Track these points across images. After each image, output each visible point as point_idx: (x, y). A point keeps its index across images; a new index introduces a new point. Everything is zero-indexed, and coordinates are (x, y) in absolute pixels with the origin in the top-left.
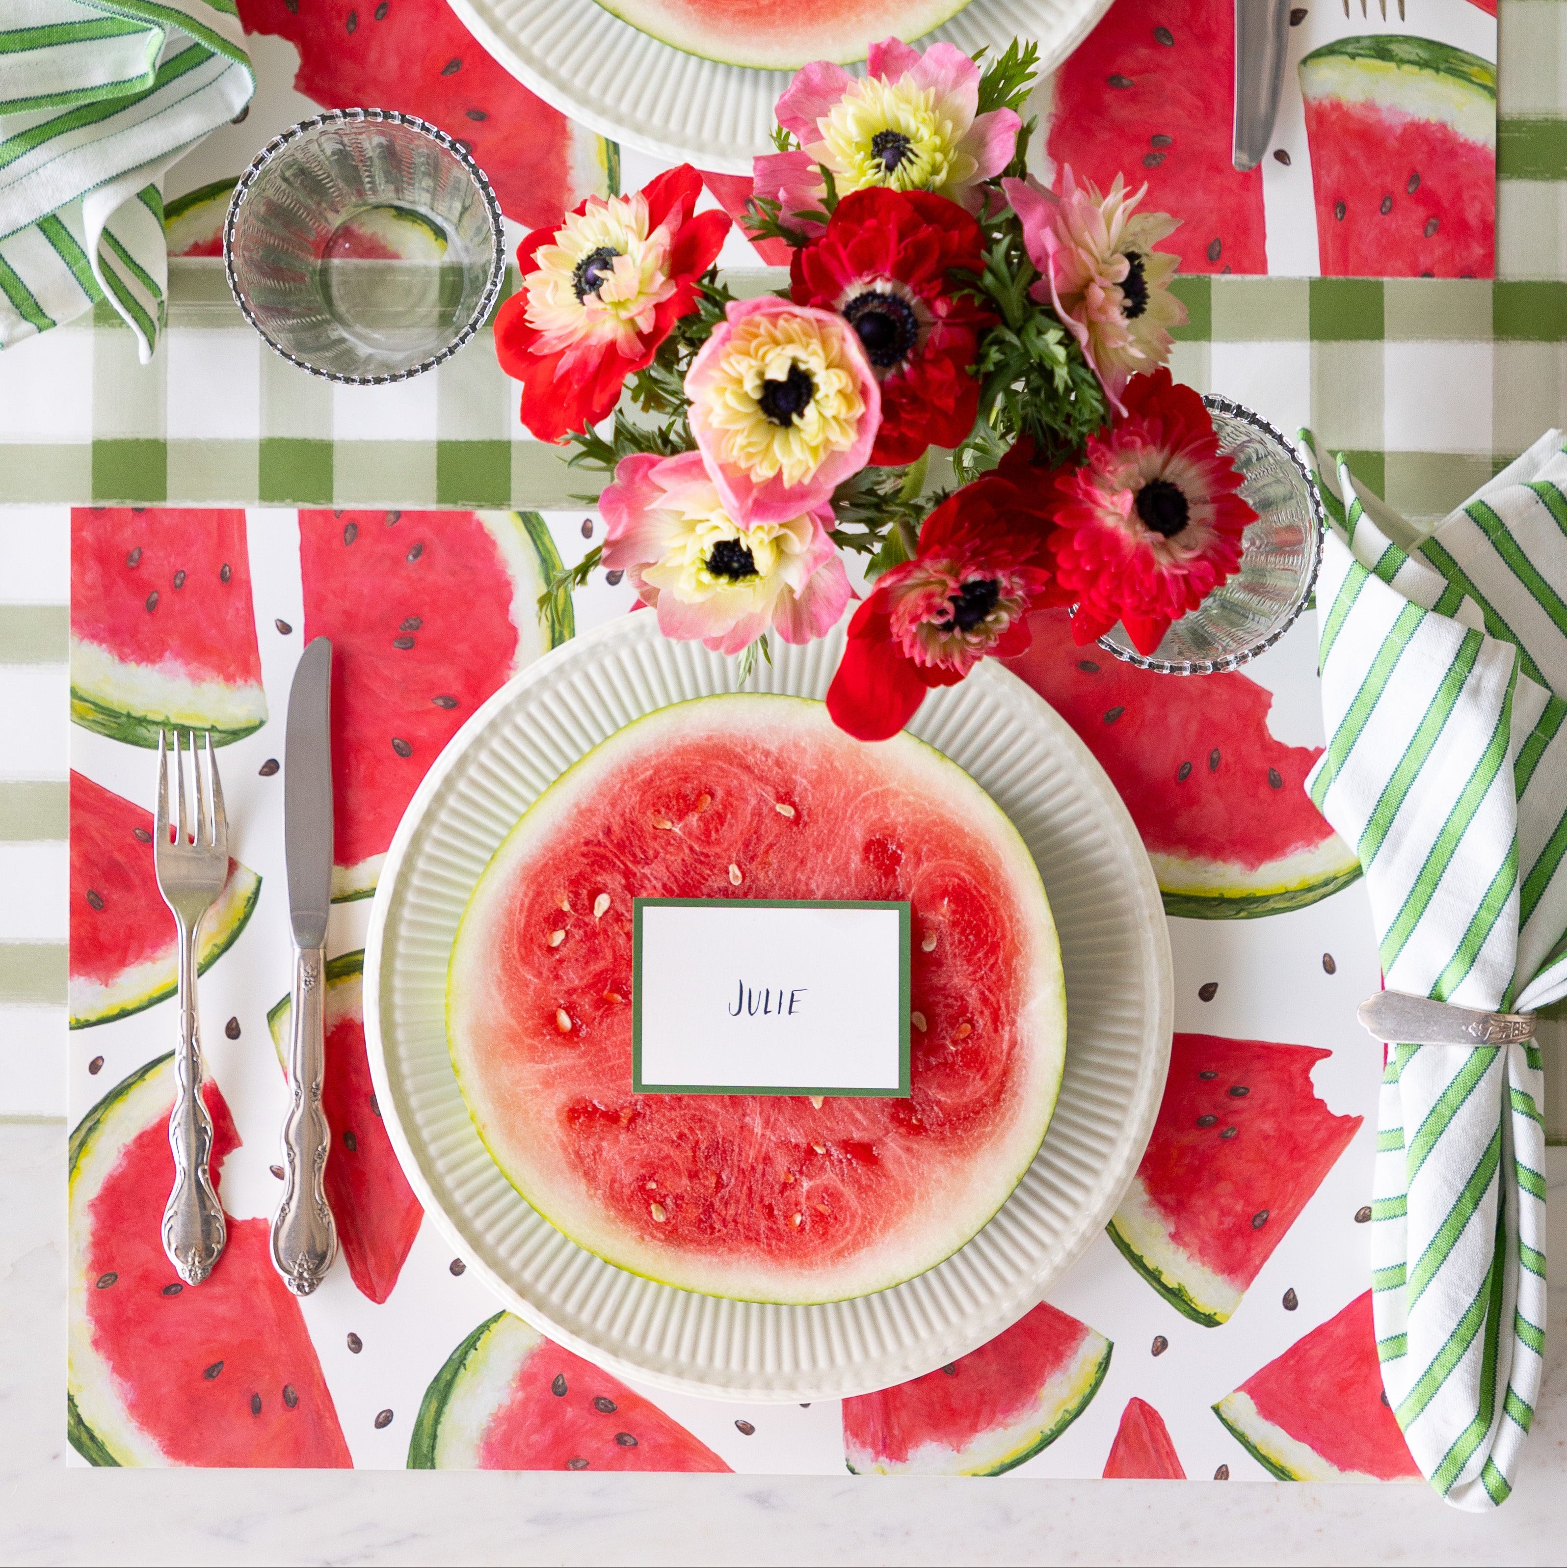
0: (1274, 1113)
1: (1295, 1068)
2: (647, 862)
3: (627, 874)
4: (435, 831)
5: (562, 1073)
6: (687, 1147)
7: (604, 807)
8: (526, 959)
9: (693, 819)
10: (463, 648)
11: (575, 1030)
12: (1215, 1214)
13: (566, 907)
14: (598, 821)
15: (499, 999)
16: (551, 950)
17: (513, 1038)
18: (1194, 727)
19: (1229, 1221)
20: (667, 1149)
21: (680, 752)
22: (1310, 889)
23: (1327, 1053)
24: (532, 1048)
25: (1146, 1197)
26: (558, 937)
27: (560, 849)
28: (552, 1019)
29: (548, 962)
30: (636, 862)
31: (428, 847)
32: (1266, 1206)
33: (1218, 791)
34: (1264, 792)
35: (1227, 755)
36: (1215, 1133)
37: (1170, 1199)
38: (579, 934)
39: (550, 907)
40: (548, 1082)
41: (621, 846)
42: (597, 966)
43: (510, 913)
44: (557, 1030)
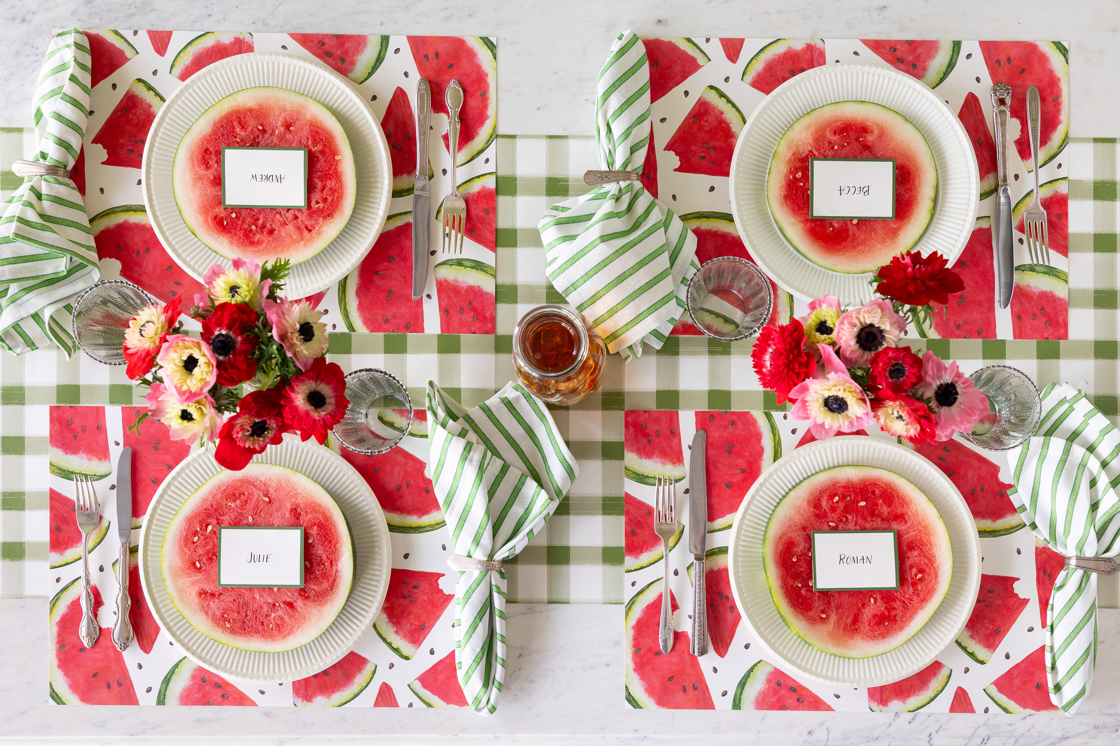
0: (427, 593)
1: (433, 580)
2: (224, 515)
3: (217, 519)
4: (161, 506)
5: (197, 581)
6: (236, 603)
7: (210, 498)
8: (186, 546)
9: (238, 502)
10: (173, 450)
11: (201, 568)
12: (408, 625)
13: (198, 529)
14: (208, 502)
15: (177, 558)
16: (194, 543)
17: (182, 570)
18: (402, 474)
19: (413, 627)
20: (230, 604)
21: (234, 481)
22: (438, 524)
23: (443, 575)
24: (188, 573)
25: (387, 620)
26: (196, 539)
27: (197, 512)
28: (194, 564)
29: (193, 546)
30: (220, 515)
31: (159, 511)
32: (424, 622)
33: (409, 493)
34: (424, 494)
35: (412, 483)
36: (408, 600)
37: (394, 620)
38: (202, 538)
39: (193, 529)
40: (193, 584)
41: (216, 510)
42: (207, 548)
43: (181, 531)
44: (196, 567)
